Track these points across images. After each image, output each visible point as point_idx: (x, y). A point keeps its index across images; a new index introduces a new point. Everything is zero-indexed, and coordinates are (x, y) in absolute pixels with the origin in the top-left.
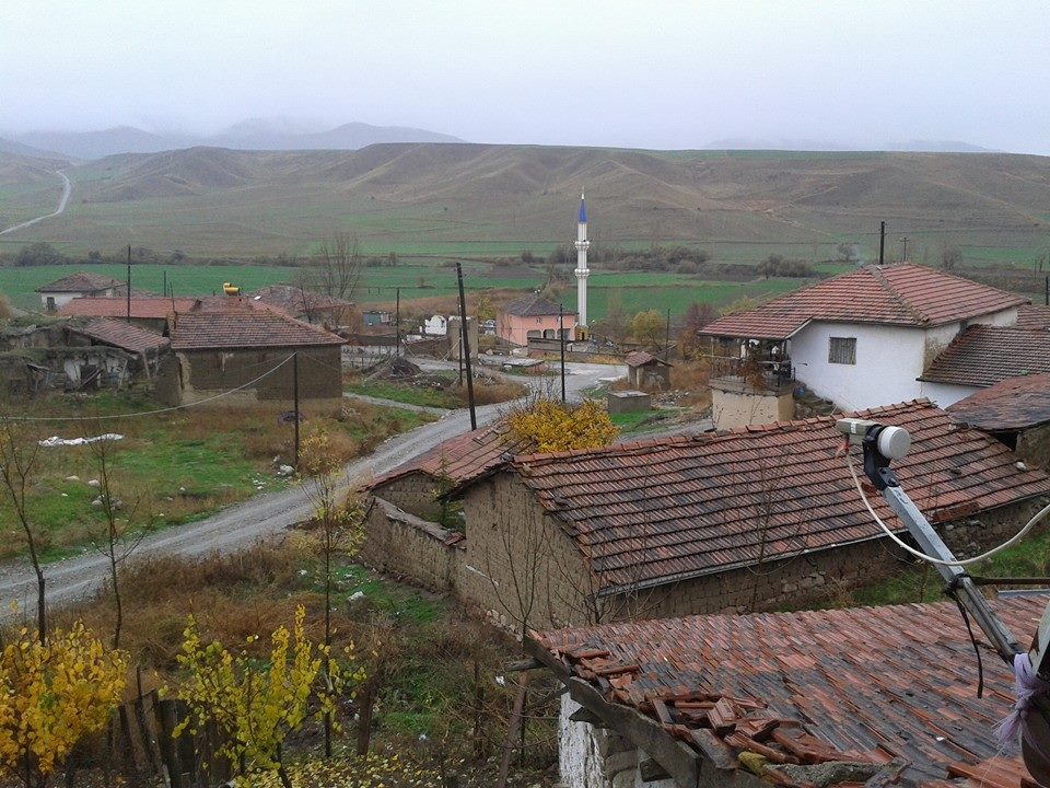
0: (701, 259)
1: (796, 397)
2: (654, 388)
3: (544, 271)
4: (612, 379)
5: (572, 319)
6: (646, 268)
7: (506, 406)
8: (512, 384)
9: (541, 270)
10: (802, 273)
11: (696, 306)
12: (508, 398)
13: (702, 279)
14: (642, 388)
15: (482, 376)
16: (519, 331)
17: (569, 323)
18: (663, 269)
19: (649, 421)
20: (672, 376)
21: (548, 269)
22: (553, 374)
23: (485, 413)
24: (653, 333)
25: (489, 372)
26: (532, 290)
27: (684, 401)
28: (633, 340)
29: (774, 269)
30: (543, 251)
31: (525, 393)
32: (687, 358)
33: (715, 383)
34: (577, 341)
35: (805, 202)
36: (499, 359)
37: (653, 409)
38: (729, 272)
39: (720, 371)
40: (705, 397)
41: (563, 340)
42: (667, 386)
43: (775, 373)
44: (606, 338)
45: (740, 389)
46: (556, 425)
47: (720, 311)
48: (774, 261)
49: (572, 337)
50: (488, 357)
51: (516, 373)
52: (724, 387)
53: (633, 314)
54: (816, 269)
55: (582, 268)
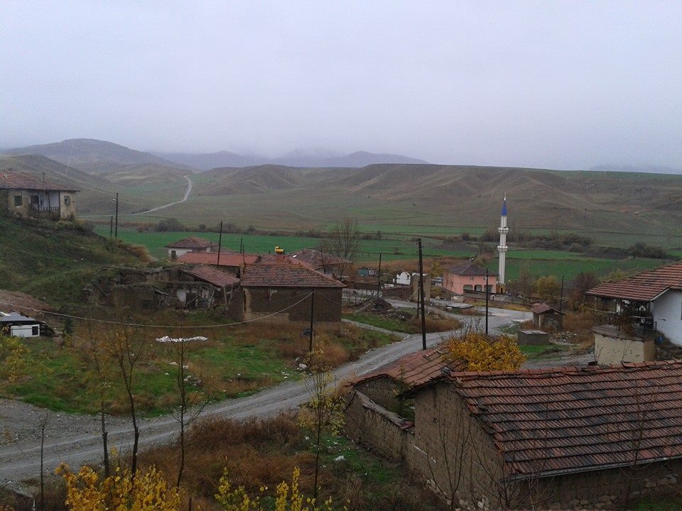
0: (587, 243)
1: (657, 343)
2: (552, 329)
3: (475, 246)
4: (522, 321)
5: (495, 279)
6: (547, 247)
7: (446, 335)
8: (451, 320)
9: (474, 245)
10: (659, 255)
11: (582, 274)
12: (449, 329)
13: (586, 256)
14: (542, 329)
15: (432, 313)
16: (458, 284)
17: (492, 282)
18: (559, 248)
19: (547, 352)
20: (565, 321)
21: (479, 245)
22: (480, 314)
23: (433, 338)
24: (551, 292)
25: (437, 311)
26: (468, 258)
27: (573, 340)
28: (537, 295)
29: (640, 252)
30: (477, 233)
31: (460, 326)
32: (575, 309)
33: (596, 329)
34: (497, 293)
35: (660, 208)
36: (443, 303)
37: (551, 344)
38: (607, 252)
39: (601, 321)
40: (590, 338)
41: (488, 293)
42: (561, 328)
43: (641, 324)
44: (518, 293)
45: (615, 335)
46: (482, 350)
47: (600, 278)
48: (640, 246)
49: (494, 290)
50: (437, 301)
51: (455, 313)
52: (603, 332)
53: (537, 278)
54: (668, 253)
55: (503, 245)
